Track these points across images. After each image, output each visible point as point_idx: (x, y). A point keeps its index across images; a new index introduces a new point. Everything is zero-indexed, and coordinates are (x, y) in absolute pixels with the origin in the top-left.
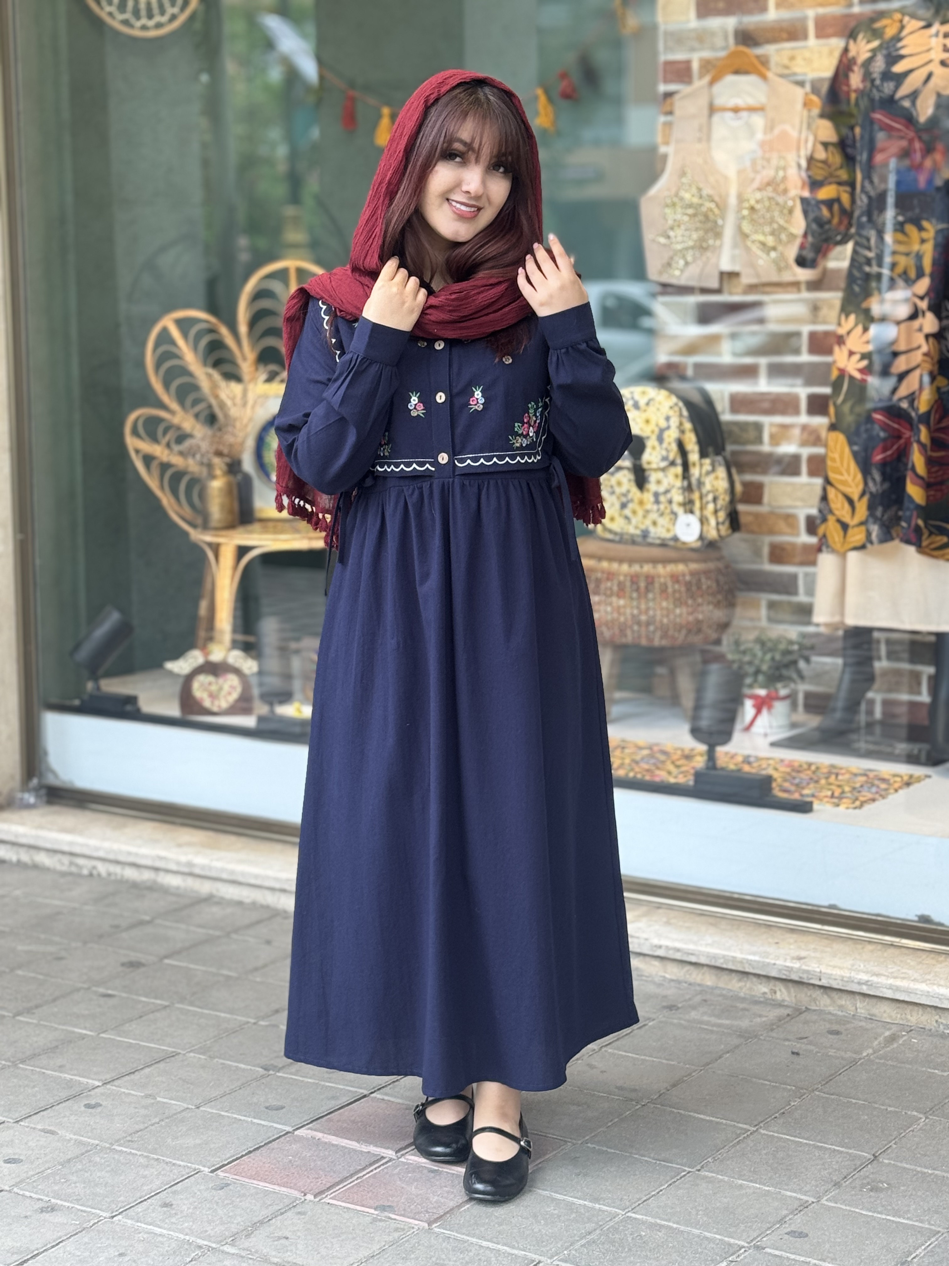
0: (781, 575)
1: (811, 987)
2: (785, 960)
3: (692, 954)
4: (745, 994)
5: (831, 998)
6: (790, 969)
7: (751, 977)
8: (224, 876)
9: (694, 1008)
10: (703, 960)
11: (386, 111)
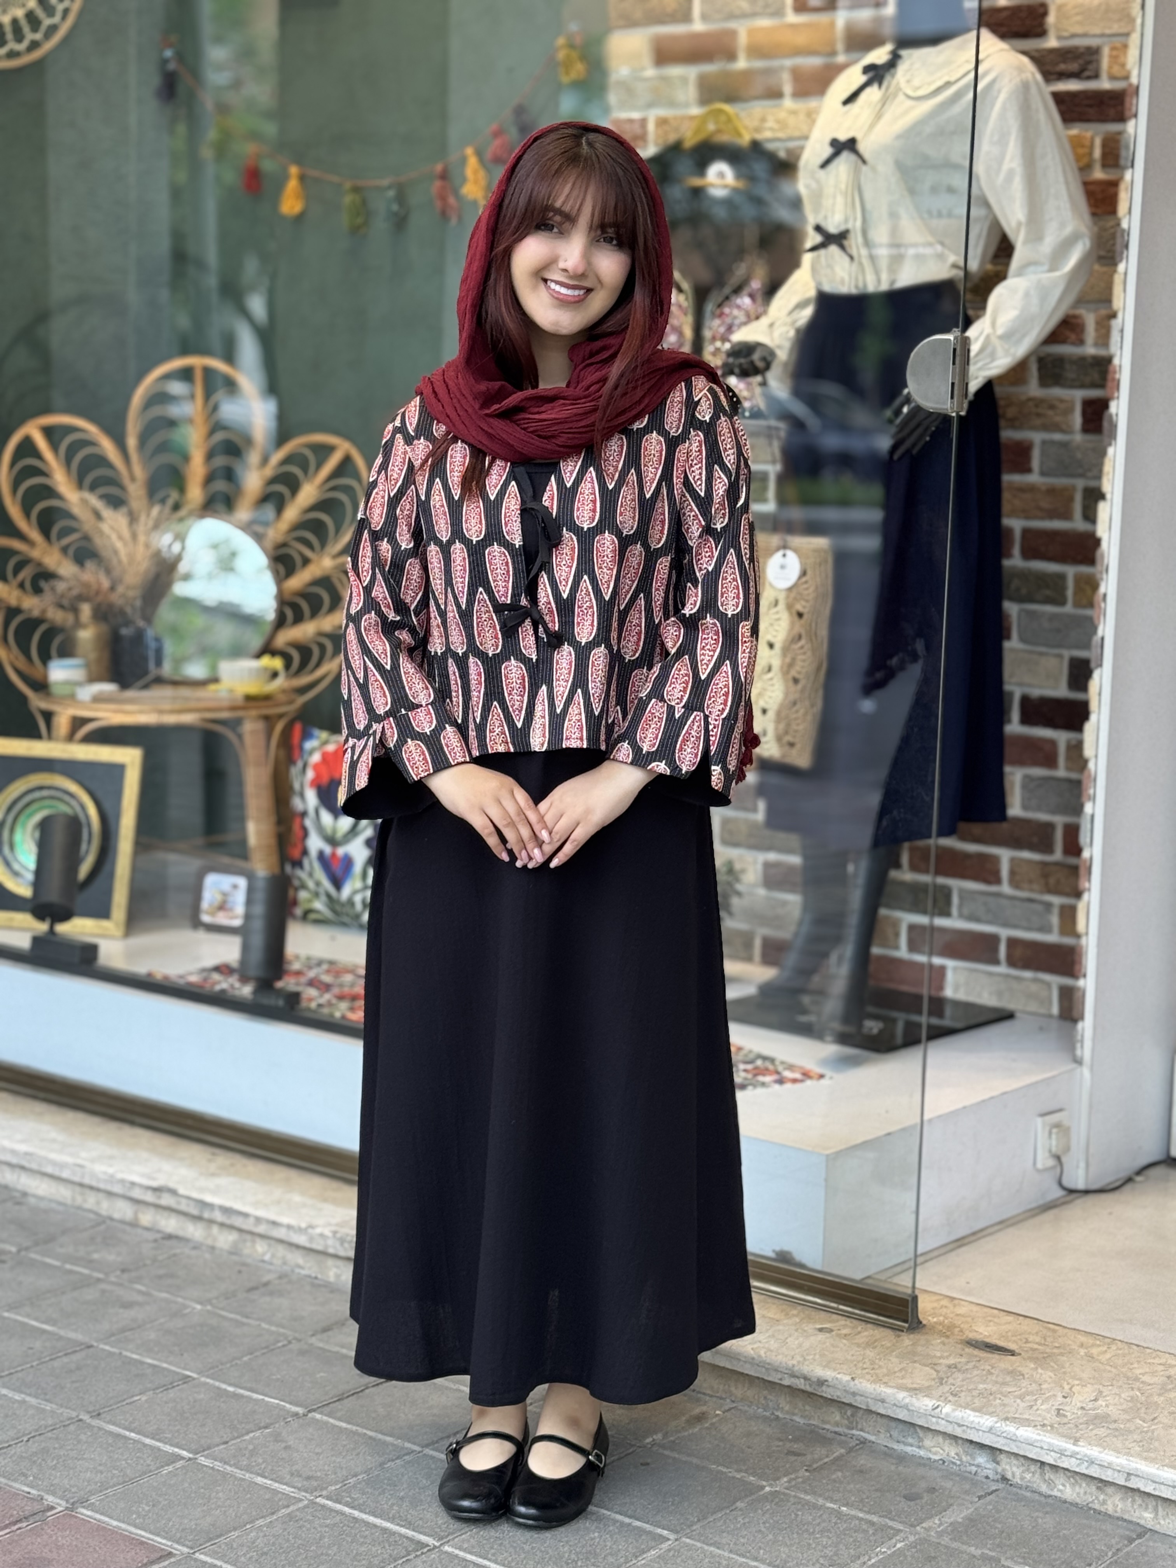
11: (294, 170)
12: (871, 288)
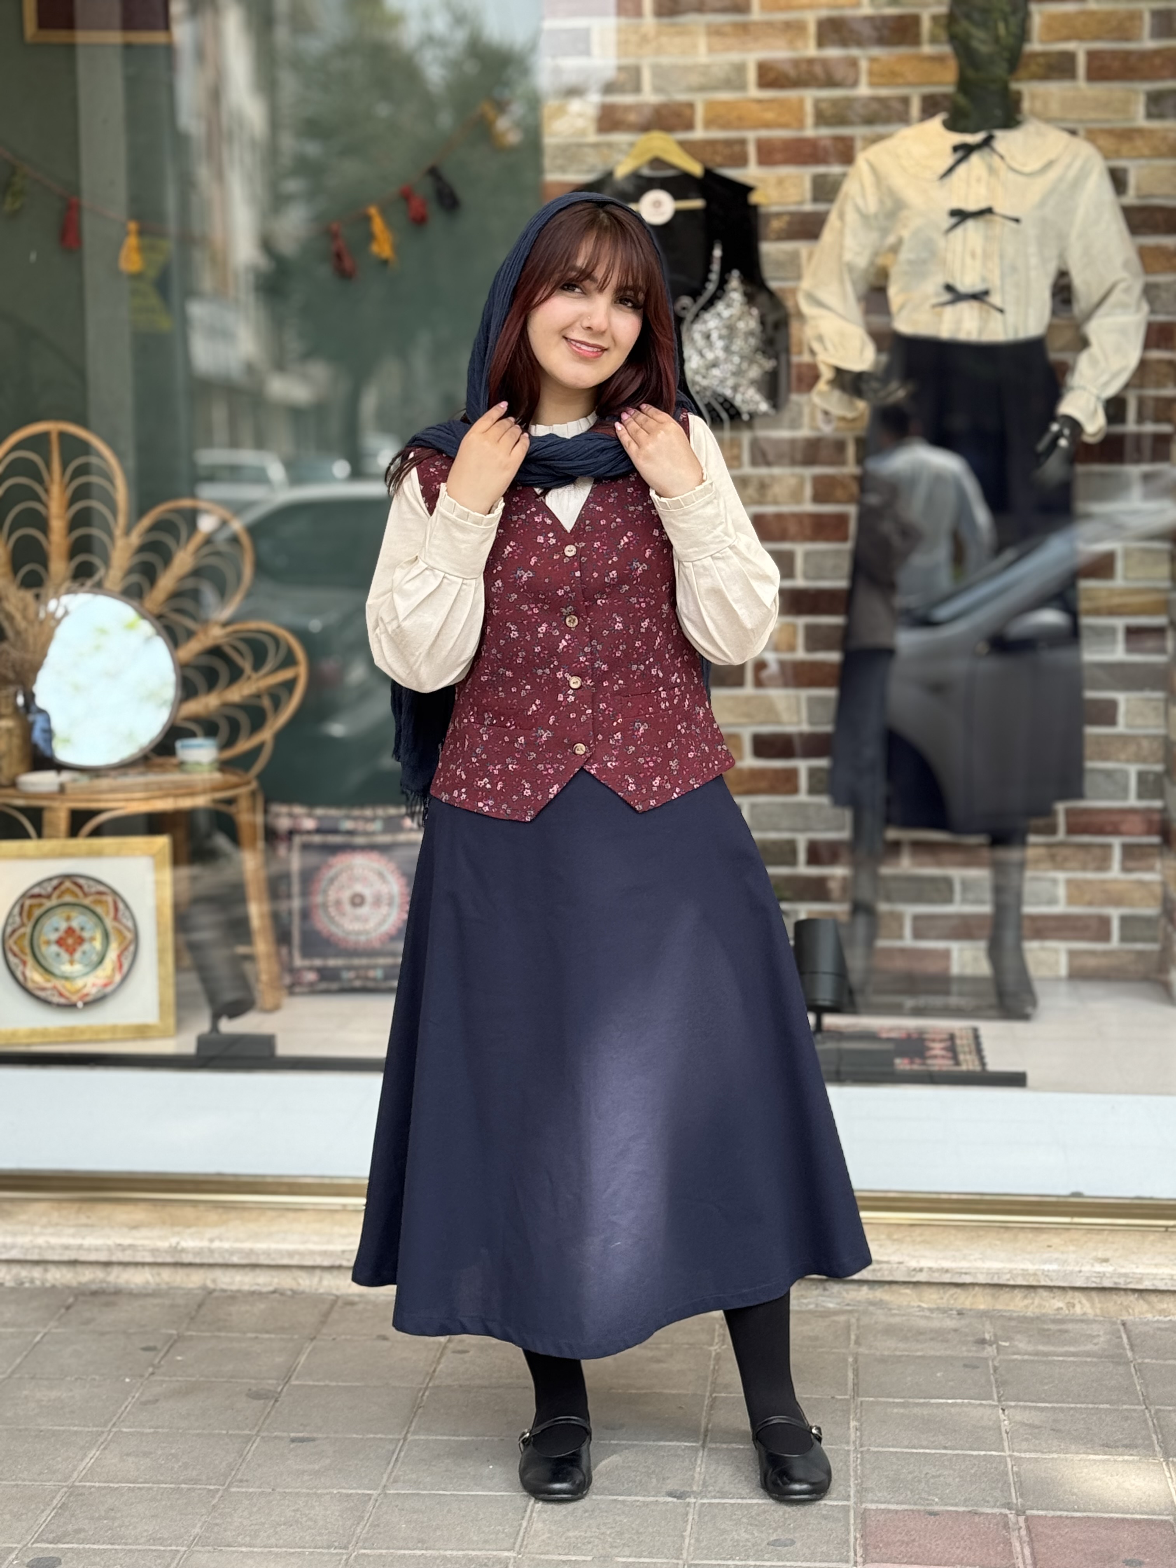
1: (1122, 1293)
4: (1034, 1313)
5: (1149, 1303)
6: (1102, 1275)
7: (1041, 1291)
11: (133, 226)
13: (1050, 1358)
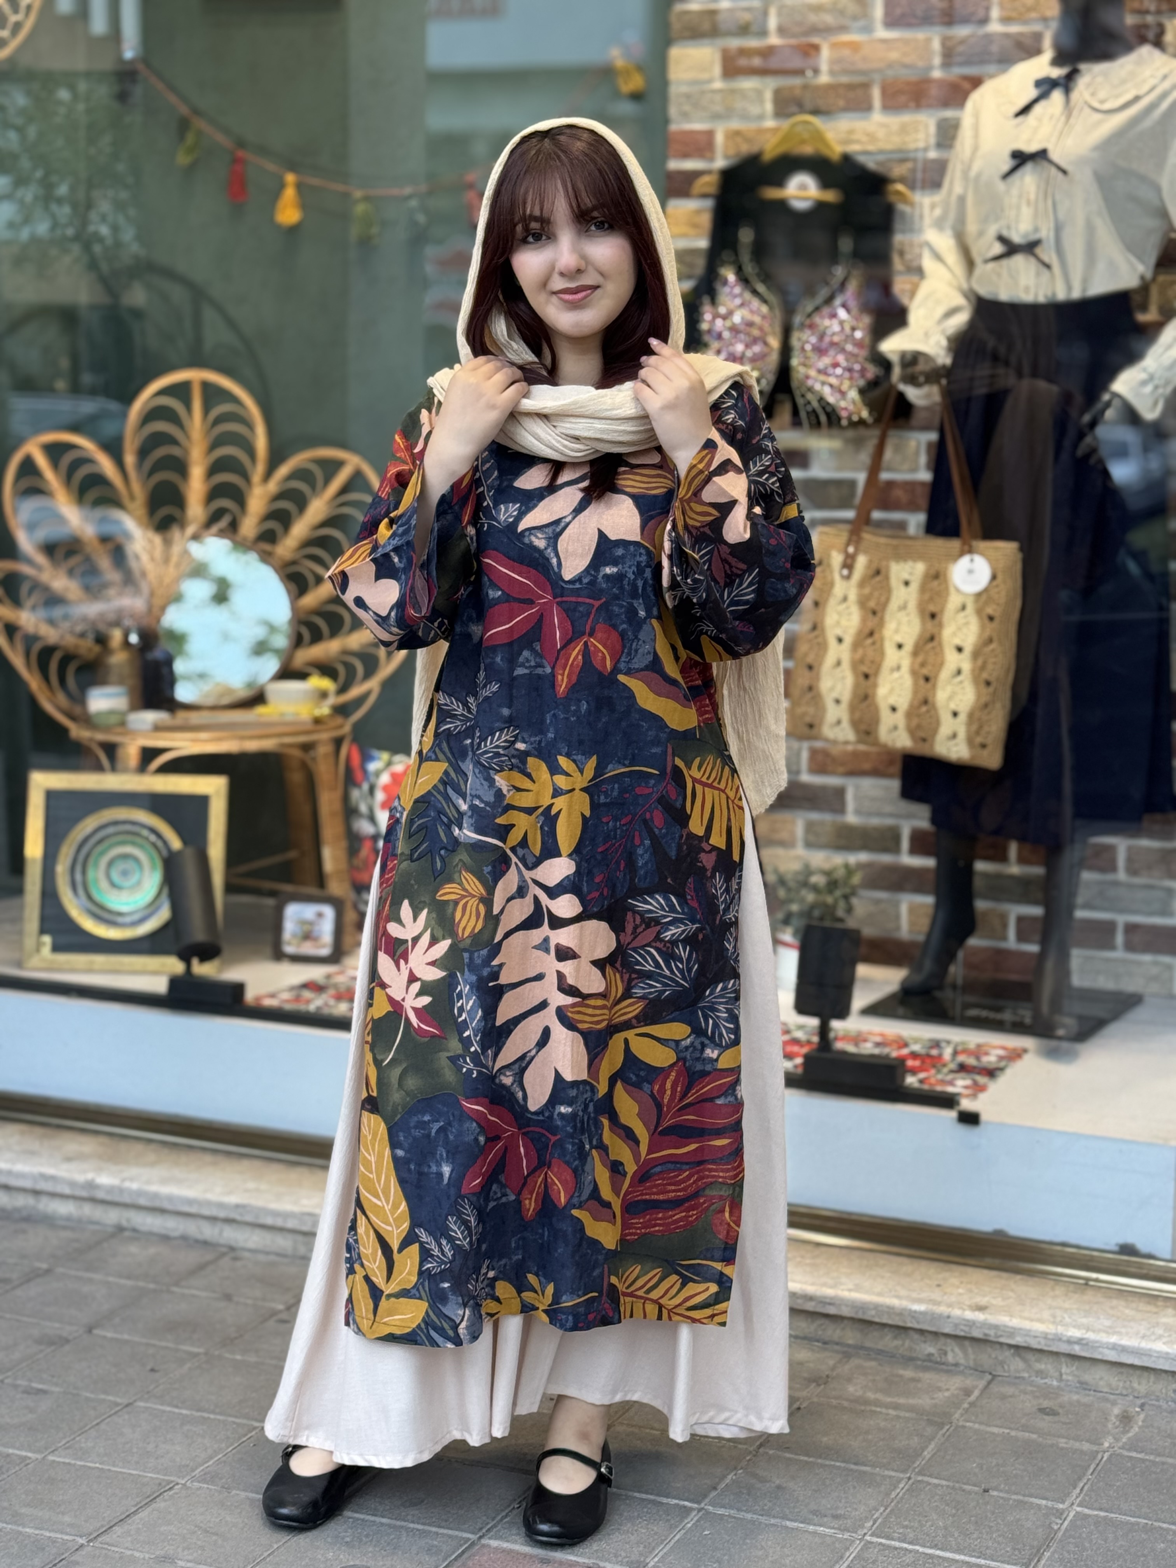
0: (824, 788)
1: (998, 1346)
2: (964, 1310)
3: (830, 1304)
4: (903, 1357)
5: (1025, 1360)
6: (972, 1324)
7: (911, 1333)
8: (142, 1202)
9: (849, 1380)
10: (846, 1312)
11: (290, 178)
12: (1061, 295)
13: (868, 1408)
